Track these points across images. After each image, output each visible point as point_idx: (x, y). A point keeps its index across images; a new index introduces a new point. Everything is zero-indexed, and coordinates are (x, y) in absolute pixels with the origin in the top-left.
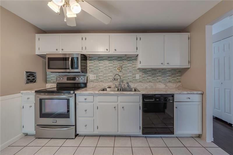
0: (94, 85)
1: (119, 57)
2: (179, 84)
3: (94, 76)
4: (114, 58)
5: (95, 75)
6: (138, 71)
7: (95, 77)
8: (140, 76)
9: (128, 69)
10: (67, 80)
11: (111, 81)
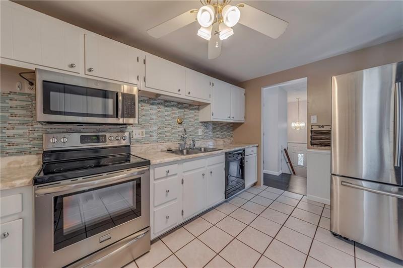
0: (143, 147)
1: (179, 103)
2: (232, 139)
3: (142, 132)
4: (172, 103)
5: (144, 130)
6: (201, 124)
7: (144, 133)
8: (202, 131)
9: (190, 121)
10: (81, 143)
11: (169, 140)
